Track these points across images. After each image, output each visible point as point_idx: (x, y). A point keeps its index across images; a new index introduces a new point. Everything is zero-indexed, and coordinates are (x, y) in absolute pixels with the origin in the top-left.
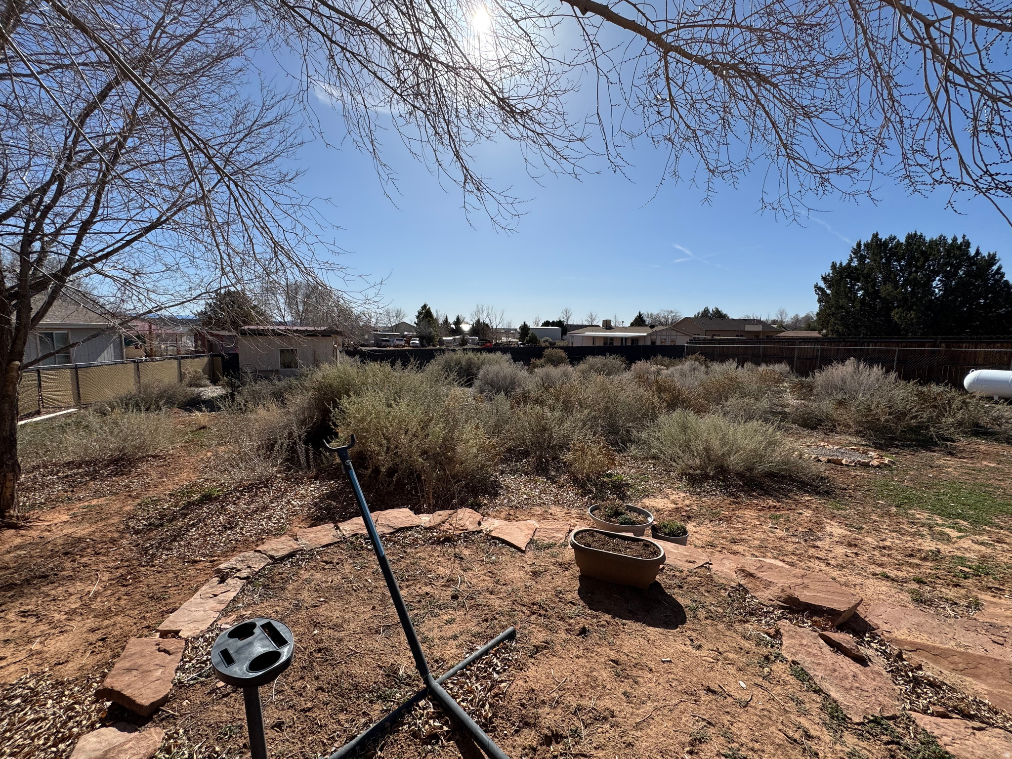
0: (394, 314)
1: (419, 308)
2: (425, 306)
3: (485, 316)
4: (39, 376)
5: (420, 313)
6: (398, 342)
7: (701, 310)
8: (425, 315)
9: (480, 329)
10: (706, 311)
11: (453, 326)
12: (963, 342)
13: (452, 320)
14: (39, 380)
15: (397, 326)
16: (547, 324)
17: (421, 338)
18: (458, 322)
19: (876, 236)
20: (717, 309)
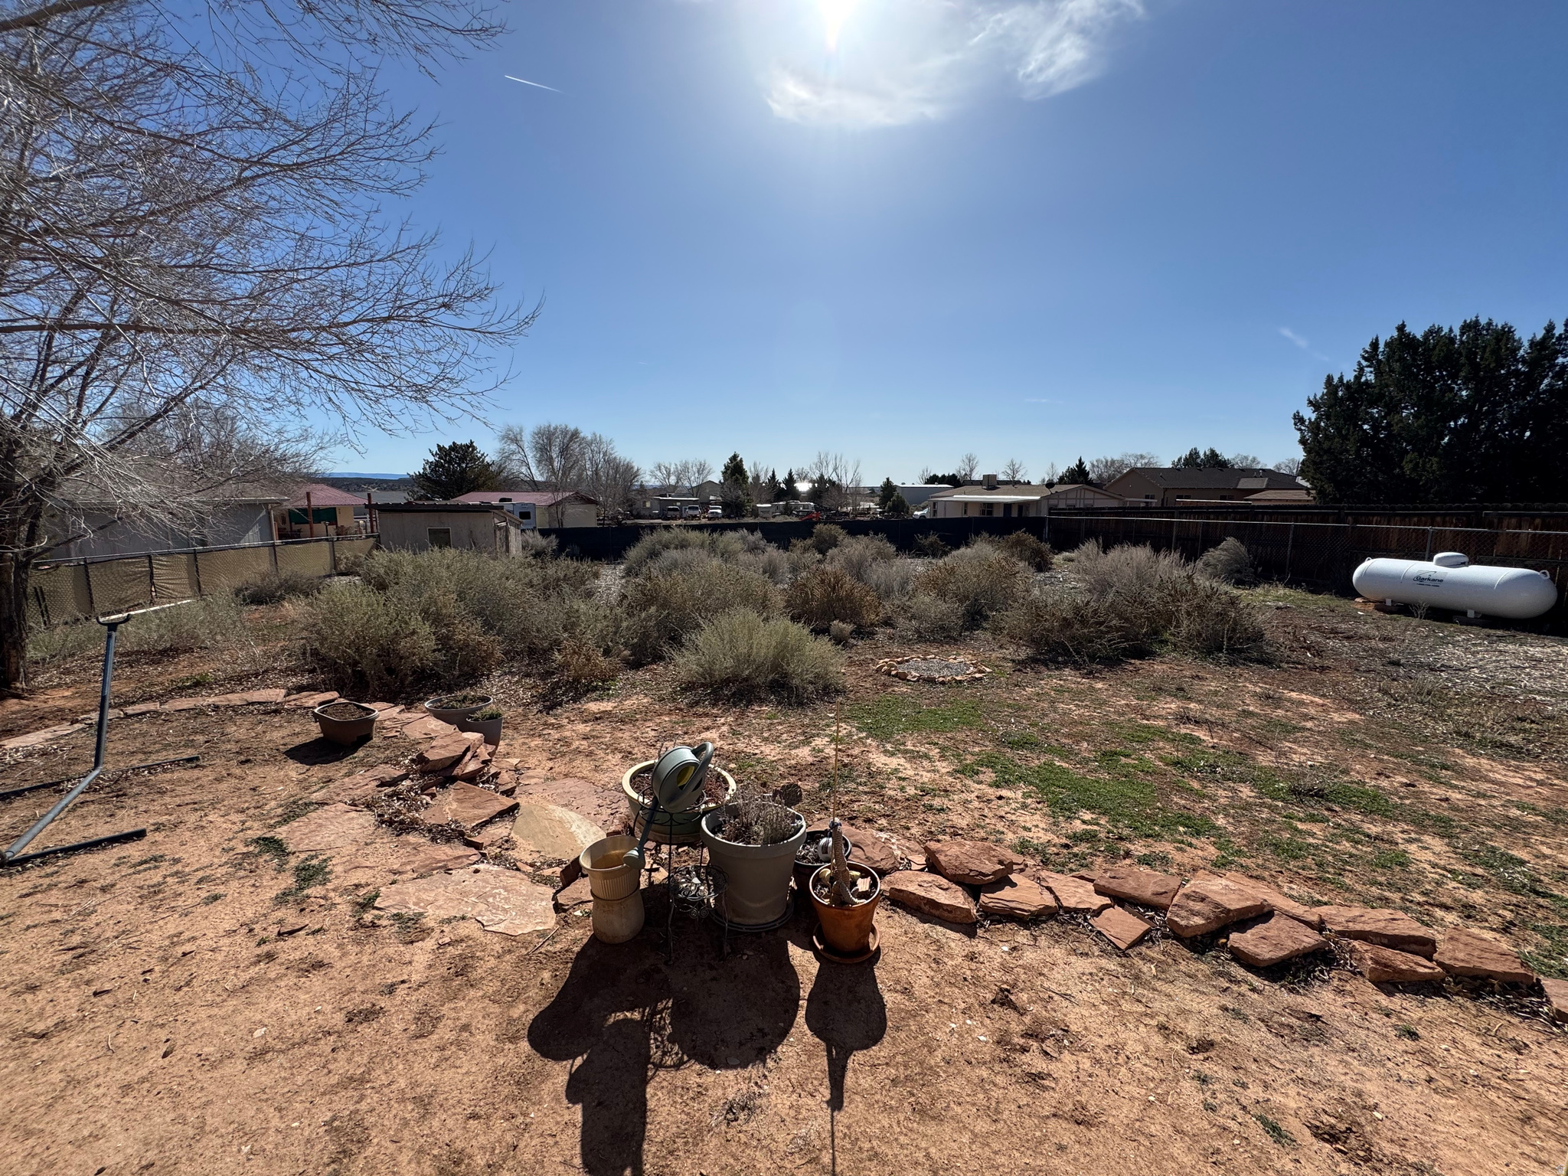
0: (695, 469)
1: (727, 460)
2: (735, 457)
3: (831, 469)
4: (150, 563)
5: (727, 468)
6: (691, 512)
7: (1185, 453)
8: (735, 469)
9: (824, 489)
10: (1194, 454)
11: (783, 486)
12: (1374, 515)
13: (781, 477)
14: (151, 567)
15: (699, 487)
16: (934, 479)
17: (725, 505)
18: (790, 481)
19: (1401, 328)
20: (1213, 452)
